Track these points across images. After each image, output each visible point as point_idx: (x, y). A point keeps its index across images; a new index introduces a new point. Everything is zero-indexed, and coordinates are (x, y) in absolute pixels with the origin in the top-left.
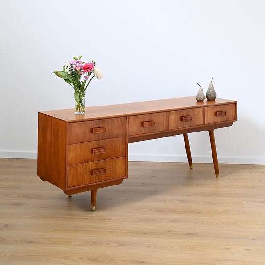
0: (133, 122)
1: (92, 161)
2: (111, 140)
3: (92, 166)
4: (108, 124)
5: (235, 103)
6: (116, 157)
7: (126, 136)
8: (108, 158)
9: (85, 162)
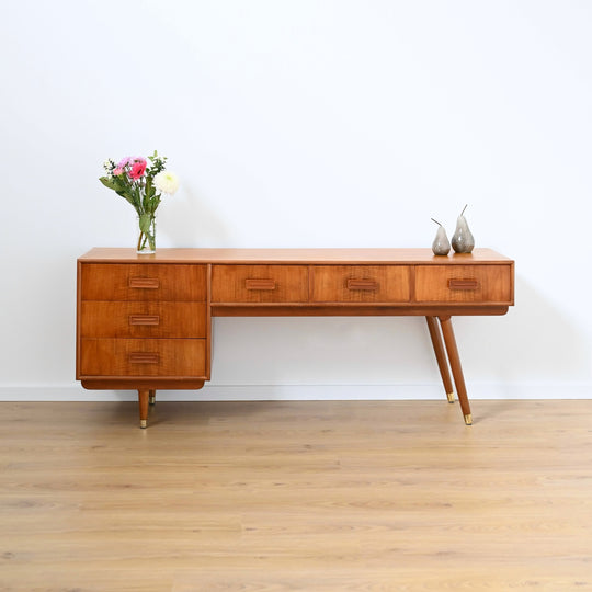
0: (225, 277)
1: (129, 335)
2: (171, 303)
3: (130, 344)
4: (166, 273)
5: (510, 265)
6: (185, 337)
7: (206, 300)
8: (166, 336)
9: (116, 336)
